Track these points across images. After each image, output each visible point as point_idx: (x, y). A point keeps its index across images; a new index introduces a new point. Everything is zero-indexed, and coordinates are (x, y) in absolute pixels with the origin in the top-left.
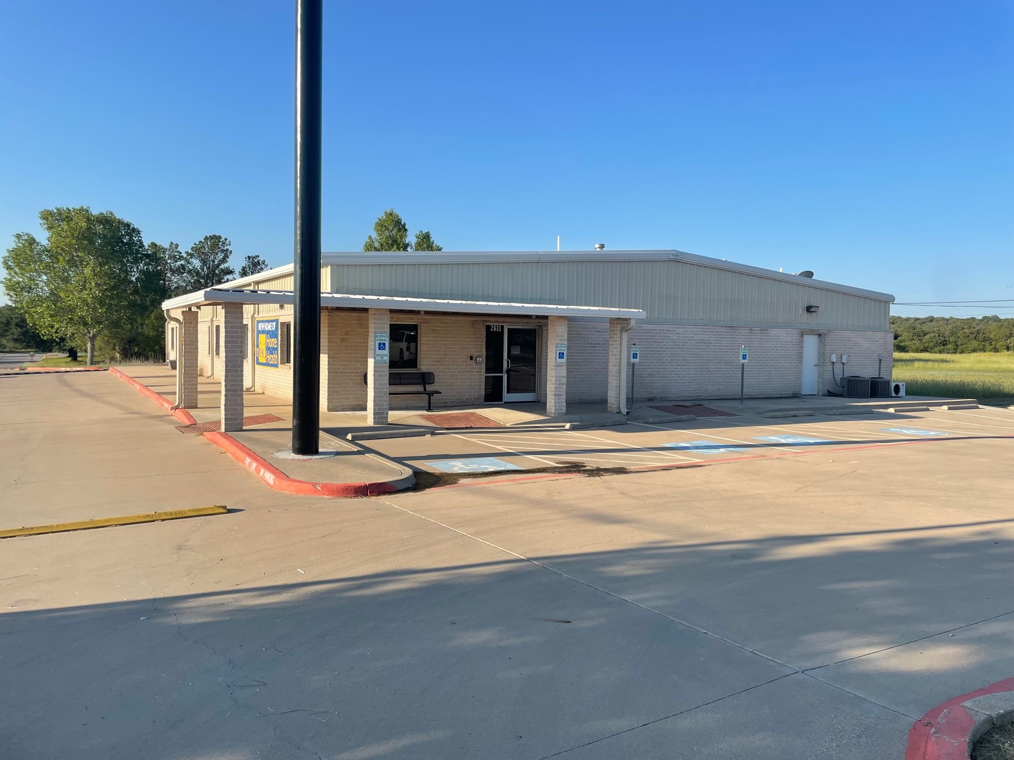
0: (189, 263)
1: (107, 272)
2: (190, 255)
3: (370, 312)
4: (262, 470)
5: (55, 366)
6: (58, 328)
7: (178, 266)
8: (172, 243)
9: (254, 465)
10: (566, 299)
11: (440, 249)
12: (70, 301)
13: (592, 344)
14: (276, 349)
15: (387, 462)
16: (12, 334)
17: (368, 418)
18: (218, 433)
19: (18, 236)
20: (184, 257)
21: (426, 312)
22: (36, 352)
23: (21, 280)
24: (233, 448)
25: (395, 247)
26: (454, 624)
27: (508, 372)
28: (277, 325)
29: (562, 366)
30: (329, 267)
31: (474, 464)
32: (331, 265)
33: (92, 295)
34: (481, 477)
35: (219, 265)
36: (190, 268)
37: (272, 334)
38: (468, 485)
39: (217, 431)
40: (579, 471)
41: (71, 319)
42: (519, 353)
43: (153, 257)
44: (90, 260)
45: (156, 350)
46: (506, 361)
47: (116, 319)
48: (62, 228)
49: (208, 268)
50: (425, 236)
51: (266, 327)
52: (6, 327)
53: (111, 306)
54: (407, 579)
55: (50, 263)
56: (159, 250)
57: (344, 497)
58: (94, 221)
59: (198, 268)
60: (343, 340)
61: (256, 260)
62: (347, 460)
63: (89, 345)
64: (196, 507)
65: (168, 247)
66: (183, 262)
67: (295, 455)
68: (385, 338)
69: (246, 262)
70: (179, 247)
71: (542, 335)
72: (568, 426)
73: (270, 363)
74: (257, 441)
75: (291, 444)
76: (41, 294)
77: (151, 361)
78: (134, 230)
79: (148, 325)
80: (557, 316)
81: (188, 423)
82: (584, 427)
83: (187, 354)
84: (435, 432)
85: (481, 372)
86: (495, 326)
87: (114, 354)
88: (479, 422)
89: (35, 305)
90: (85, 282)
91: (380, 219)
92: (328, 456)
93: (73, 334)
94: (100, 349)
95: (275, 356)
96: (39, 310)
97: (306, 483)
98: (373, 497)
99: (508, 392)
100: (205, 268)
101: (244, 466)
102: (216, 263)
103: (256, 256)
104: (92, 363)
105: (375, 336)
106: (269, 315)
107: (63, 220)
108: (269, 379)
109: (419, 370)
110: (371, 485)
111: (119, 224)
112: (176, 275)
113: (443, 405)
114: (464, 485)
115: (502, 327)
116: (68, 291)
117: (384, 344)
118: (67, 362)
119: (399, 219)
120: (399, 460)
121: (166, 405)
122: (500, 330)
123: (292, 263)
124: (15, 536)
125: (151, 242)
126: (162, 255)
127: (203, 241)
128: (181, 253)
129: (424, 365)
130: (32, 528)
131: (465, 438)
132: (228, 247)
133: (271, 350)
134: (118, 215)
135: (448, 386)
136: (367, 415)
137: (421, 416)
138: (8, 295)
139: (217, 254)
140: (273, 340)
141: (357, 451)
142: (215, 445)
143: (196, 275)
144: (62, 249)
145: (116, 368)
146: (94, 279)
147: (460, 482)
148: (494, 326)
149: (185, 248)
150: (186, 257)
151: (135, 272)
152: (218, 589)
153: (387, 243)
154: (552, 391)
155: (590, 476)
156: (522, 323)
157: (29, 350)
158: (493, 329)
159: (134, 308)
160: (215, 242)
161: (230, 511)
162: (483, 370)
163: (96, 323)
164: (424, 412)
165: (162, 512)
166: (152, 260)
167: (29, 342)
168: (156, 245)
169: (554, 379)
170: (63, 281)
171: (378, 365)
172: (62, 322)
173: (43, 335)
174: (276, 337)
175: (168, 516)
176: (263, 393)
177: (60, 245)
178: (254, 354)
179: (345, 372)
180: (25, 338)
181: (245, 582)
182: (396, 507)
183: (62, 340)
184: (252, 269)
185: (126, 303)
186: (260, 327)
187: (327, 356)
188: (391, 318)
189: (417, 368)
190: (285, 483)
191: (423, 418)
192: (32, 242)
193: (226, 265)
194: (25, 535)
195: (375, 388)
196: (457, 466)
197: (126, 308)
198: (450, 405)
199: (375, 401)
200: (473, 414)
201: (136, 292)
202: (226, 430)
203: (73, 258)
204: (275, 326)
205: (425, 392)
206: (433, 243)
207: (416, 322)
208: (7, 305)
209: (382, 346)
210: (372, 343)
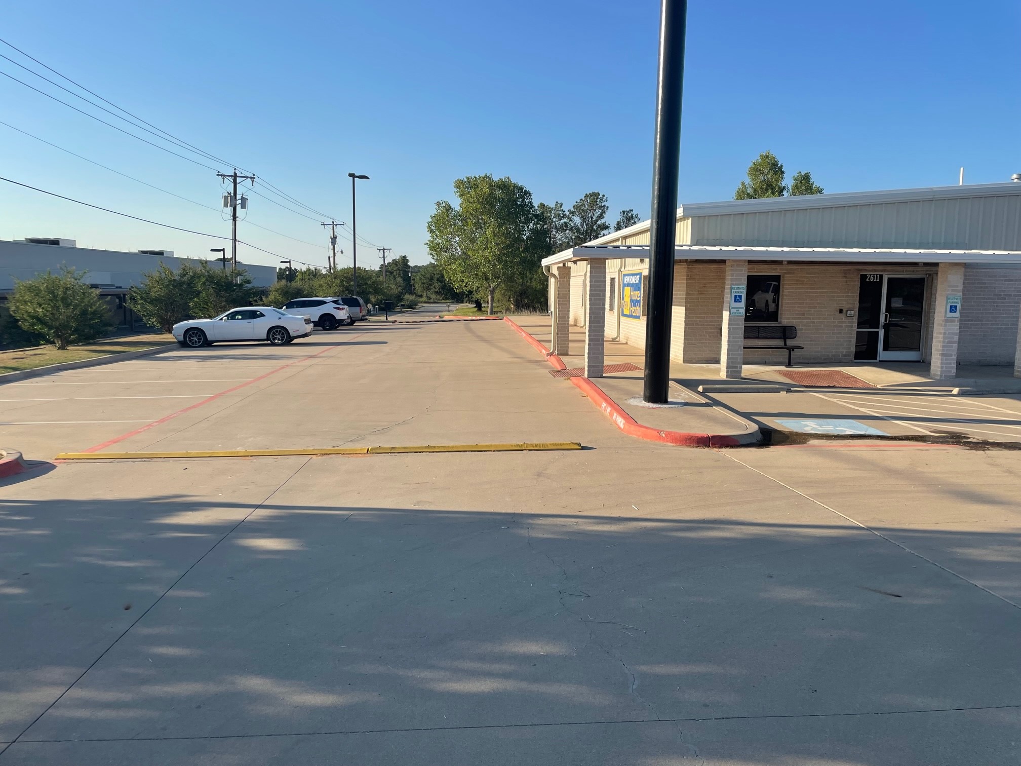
0: (571, 221)
1: (504, 232)
2: (572, 213)
3: (727, 263)
4: (615, 414)
5: (464, 315)
6: (467, 283)
7: (562, 224)
8: (557, 202)
9: (609, 409)
10: (967, 242)
11: (820, 191)
12: (476, 258)
13: (1000, 295)
14: (639, 301)
15: (733, 416)
16: (435, 287)
17: (721, 372)
18: (582, 378)
19: (438, 204)
20: (567, 215)
21: (790, 262)
22: (452, 303)
23: (440, 241)
24: (592, 393)
25: (770, 191)
26: (772, 577)
27: (886, 327)
28: (640, 278)
29: (953, 321)
30: (691, 219)
31: (830, 425)
32: (692, 217)
33: (493, 253)
34: (834, 440)
35: (597, 221)
36: (572, 225)
37: (636, 287)
38: (820, 446)
39: (582, 376)
40: (958, 443)
41: (477, 275)
42: (900, 306)
43: (540, 216)
44: (491, 222)
45: (542, 302)
46: (884, 316)
47: (511, 275)
48: (471, 195)
49: (587, 225)
50: (804, 178)
51: (630, 280)
52: (430, 281)
53: (507, 262)
54: (732, 529)
55: (461, 226)
56: (546, 210)
57: (687, 446)
58: (494, 186)
59: (579, 224)
60: (700, 293)
61: (630, 215)
62: (694, 411)
63: (490, 297)
64: (557, 442)
65: (554, 207)
66: (565, 220)
67: (645, 403)
68: (741, 291)
69: (620, 217)
70: (563, 206)
71: (932, 285)
72: (956, 391)
73: (634, 314)
74: (613, 388)
75: (643, 393)
76: (454, 253)
77: (538, 313)
78: (526, 193)
79: (536, 279)
80: (950, 263)
81: (560, 369)
82: (978, 393)
83: (560, 306)
84: (792, 389)
85: (852, 326)
86: (872, 276)
87: (509, 305)
88: (845, 381)
89: (450, 263)
90: (487, 241)
91: (754, 163)
92: (676, 406)
93: (478, 288)
94: (499, 301)
95: (637, 308)
96: (453, 267)
97: (652, 429)
98: (714, 449)
99: (884, 350)
100: (585, 225)
101: (601, 409)
102: (594, 219)
103: (630, 210)
104: (492, 313)
105: (732, 289)
106: (634, 268)
107: (471, 188)
108: (632, 330)
109: (780, 323)
110: (713, 437)
111: (514, 188)
112: (560, 232)
113: (806, 361)
114: (814, 446)
115: (881, 277)
116: (474, 250)
117: (740, 297)
118: (474, 312)
119: (776, 161)
120: (747, 416)
121: (544, 351)
122: (878, 280)
123: (648, 219)
124: (423, 452)
125: (540, 202)
126: (549, 215)
127: (584, 199)
128: (564, 211)
129: (786, 318)
130: (435, 447)
131: (824, 397)
132: (605, 203)
133: (634, 303)
134: (514, 181)
135: (811, 341)
136: (720, 368)
137: (780, 372)
138: (431, 254)
139: (595, 210)
140: (636, 292)
141: (706, 403)
142: (579, 389)
143: (577, 231)
144: (471, 214)
145: (508, 317)
146: (494, 239)
147: (810, 442)
148: (870, 275)
149: (568, 207)
150: (568, 215)
151: (526, 231)
152: (563, 513)
153: (761, 188)
154: (937, 350)
155: (971, 449)
156: (906, 271)
157: (447, 301)
158: (869, 279)
159: (525, 263)
160: (594, 199)
161: (583, 448)
162: (854, 325)
163: (495, 278)
164: (783, 368)
165: (529, 443)
166: (540, 220)
167: (446, 295)
168: (544, 205)
169: (941, 336)
170: (470, 241)
171: (733, 318)
172: (470, 277)
173: (455, 288)
174: (639, 289)
175: (534, 447)
176: (627, 343)
177: (469, 210)
178: (619, 306)
179: (702, 325)
180: (443, 291)
181: (587, 510)
182: (736, 460)
183: (470, 292)
184: (626, 223)
185: (518, 260)
186: (625, 280)
187: (684, 308)
188: (749, 269)
189: (777, 321)
190: (633, 428)
191: (780, 374)
192: (448, 208)
193: (603, 221)
194: (430, 452)
195: (729, 341)
196: (810, 426)
197: (518, 264)
198: (813, 362)
199: (728, 354)
200: (839, 372)
201: (526, 249)
202: (589, 377)
203: (478, 221)
204: (638, 279)
205: (785, 347)
206: (812, 185)
207: (779, 272)
208: (431, 263)
209: (738, 298)
210: (728, 296)
